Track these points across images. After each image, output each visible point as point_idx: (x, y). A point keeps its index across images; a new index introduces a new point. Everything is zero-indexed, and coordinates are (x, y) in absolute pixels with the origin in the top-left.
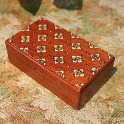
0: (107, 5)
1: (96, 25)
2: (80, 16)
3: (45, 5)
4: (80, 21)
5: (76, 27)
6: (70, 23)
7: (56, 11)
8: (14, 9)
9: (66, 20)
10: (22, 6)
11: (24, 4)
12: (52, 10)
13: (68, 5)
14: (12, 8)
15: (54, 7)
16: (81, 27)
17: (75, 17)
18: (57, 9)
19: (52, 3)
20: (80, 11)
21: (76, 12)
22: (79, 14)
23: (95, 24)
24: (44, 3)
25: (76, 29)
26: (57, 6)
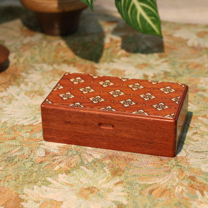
0: (199, 45)
1: (190, 67)
2: (163, 60)
3: (110, 50)
4: (165, 64)
5: (162, 71)
6: (152, 68)
7: (127, 56)
8: (66, 58)
9: (145, 65)
10: (76, 54)
11: (78, 52)
12: (122, 55)
13: (144, 47)
14: (62, 57)
15: (123, 52)
16: (169, 70)
17: (157, 60)
18: (128, 54)
19: (119, 48)
20: (163, 54)
21: (156, 55)
22: (161, 57)
23: (188, 66)
24: (108, 48)
25: (162, 73)
26: (128, 50)
